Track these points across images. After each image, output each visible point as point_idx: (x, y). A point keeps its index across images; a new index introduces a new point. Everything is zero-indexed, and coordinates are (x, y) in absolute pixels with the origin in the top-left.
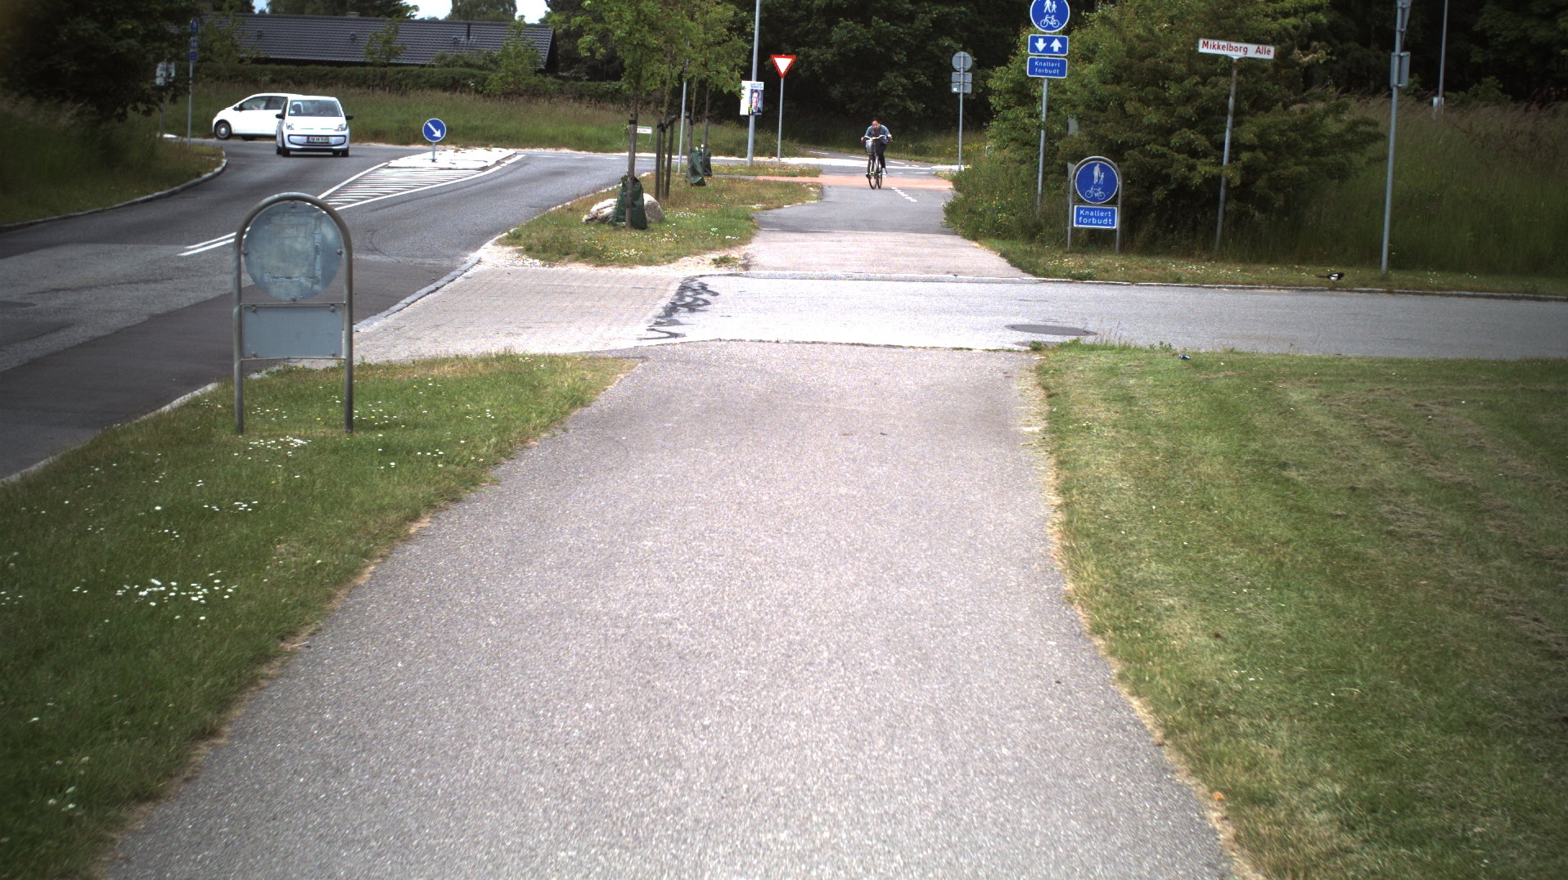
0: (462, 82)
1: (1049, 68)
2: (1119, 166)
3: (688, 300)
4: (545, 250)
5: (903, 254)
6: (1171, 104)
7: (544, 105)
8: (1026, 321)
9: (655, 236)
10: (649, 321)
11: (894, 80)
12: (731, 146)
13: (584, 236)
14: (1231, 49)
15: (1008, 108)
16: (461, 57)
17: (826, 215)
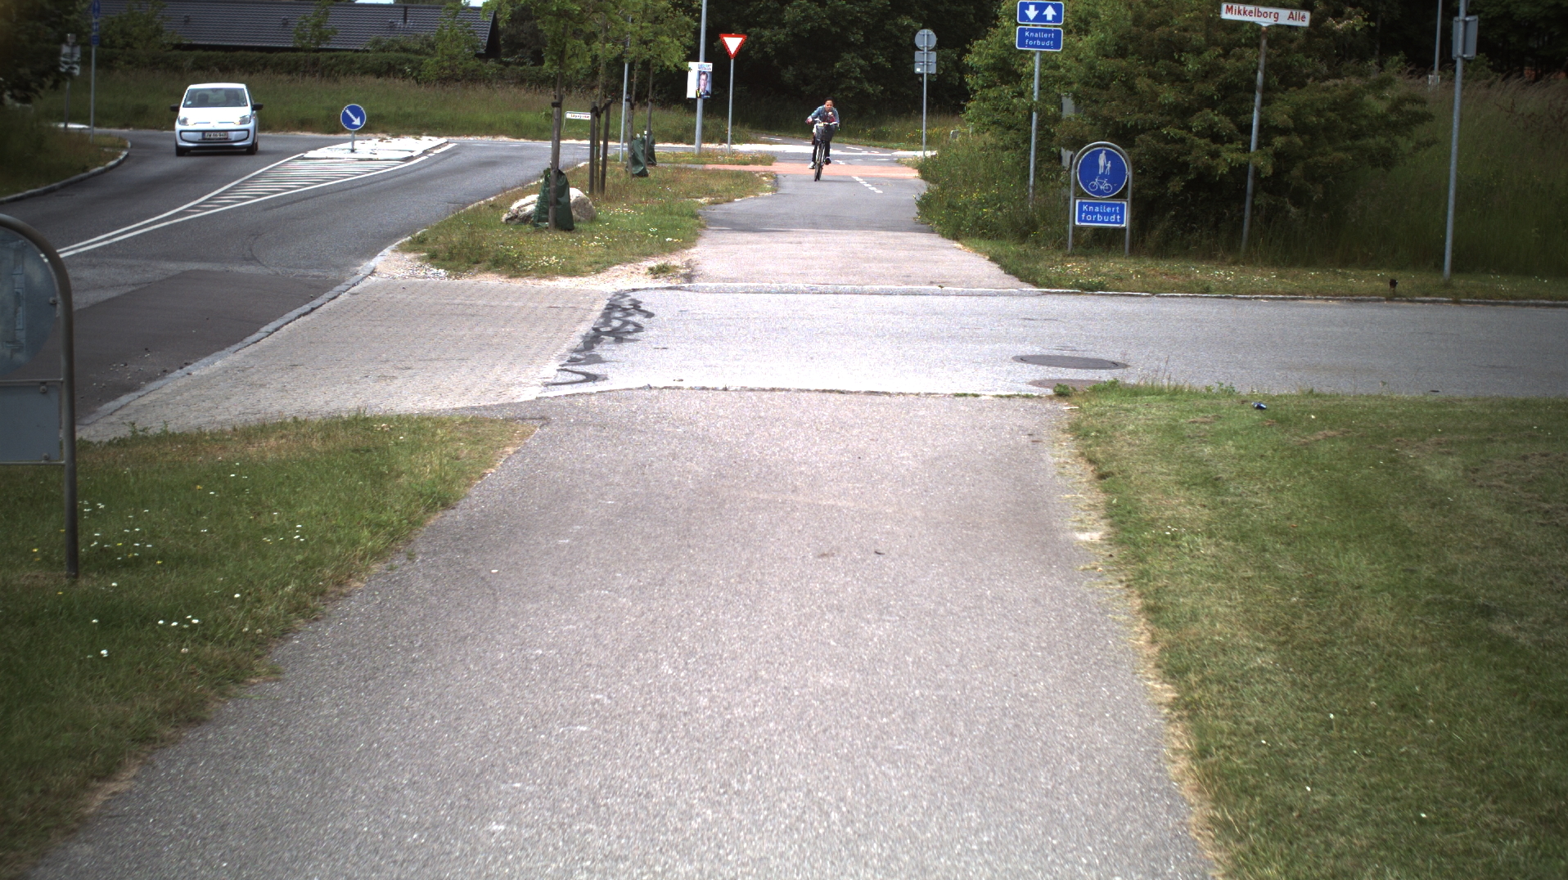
0: (398, 67)
1: (1041, 39)
2: (1129, 153)
3: (616, 324)
4: (451, 258)
5: (875, 258)
6: (1187, 81)
7: (482, 89)
8: (1037, 350)
9: (581, 240)
10: (561, 357)
11: (851, 62)
12: (679, 132)
13: (498, 239)
14: (1259, 14)
15: (989, 87)
16: (397, 42)
17: (782, 211)
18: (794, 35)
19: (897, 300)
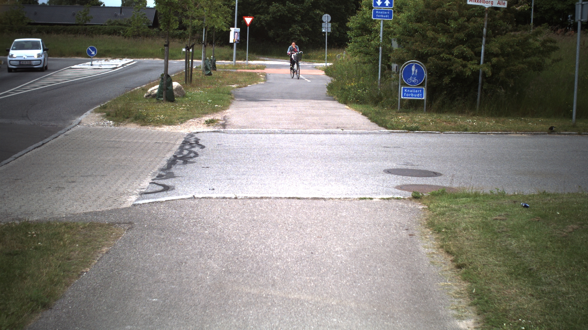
0: (118, 31)
1: (384, 15)
2: (425, 65)
3: (185, 152)
4: (116, 116)
5: (310, 115)
6: (451, 32)
7: (150, 40)
9: (176, 106)
10: (154, 174)
11: (296, 28)
12: (227, 56)
13: (141, 108)
14: (484, 2)
15: (357, 36)
16: (117, 21)
17: (268, 91)
18: (273, 17)
19: (322, 137)
